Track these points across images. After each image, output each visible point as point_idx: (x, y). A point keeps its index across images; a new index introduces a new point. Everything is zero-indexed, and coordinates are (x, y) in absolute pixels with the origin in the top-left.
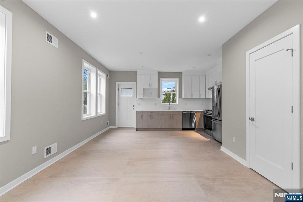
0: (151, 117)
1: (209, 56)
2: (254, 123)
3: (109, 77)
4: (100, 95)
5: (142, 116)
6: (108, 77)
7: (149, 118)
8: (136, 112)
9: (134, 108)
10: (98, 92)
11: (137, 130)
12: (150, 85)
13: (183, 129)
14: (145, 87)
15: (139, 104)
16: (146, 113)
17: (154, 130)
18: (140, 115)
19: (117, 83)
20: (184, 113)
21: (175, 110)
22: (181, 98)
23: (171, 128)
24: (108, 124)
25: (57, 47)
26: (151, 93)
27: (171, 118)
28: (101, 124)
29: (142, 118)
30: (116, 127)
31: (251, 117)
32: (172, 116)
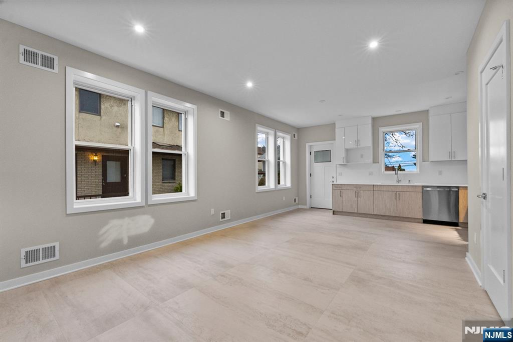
0: (357, 195)
3: (296, 138)
4: (284, 163)
6: (294, 137)
7: (354, 197)
8: (331, 187)
9: (333, 179)
10: (281, 159)
11: (334, 213)
12: (357, 142)
13: (426, 222)
14: (347, 147)
15: (341, 174)
16: (348, 188)
17: (363, 216)
18: (339, 191)
19: (308, 145)
20: (425, 189)
21: (410, 184)
23: (397, 217)
24: (297, 201)
25: (229, 120)
27: (396, 198)
28: (284, 199)
29: (341, 196)
30: (307, 207)
32: (399, 194)
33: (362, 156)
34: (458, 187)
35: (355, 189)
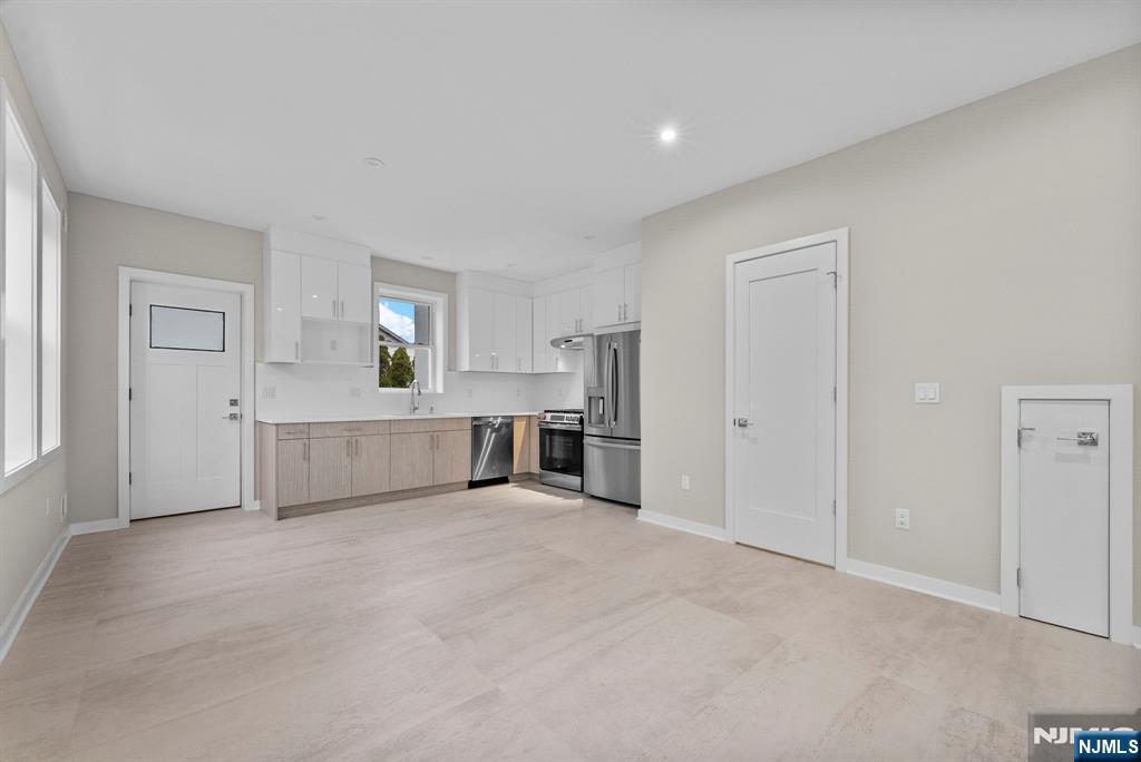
0: (352, 449)
1: (587, 238)
2: (746, 430)
5: (307, 448)
7: (344, 454)
9: (235, 410)
11: (283, 513)
12: (338, 307)
13: (473, 485)
14: (310, 315)
15: (271, 393)
16: (328, 433)
17: (363, 501)
18: (299, 445)
19: (125, 274)
20: (475, 423)
22: (455, 370)
23: (433, 486)
24: (65, 511)
26: (334, 342)
27: (432, 447)
29: (307, 458)
30: (123, 522)
31: (737, 418)
32: (437, 437)
33: (334, 346)
34: (512, 417)
35: (345, 433)
